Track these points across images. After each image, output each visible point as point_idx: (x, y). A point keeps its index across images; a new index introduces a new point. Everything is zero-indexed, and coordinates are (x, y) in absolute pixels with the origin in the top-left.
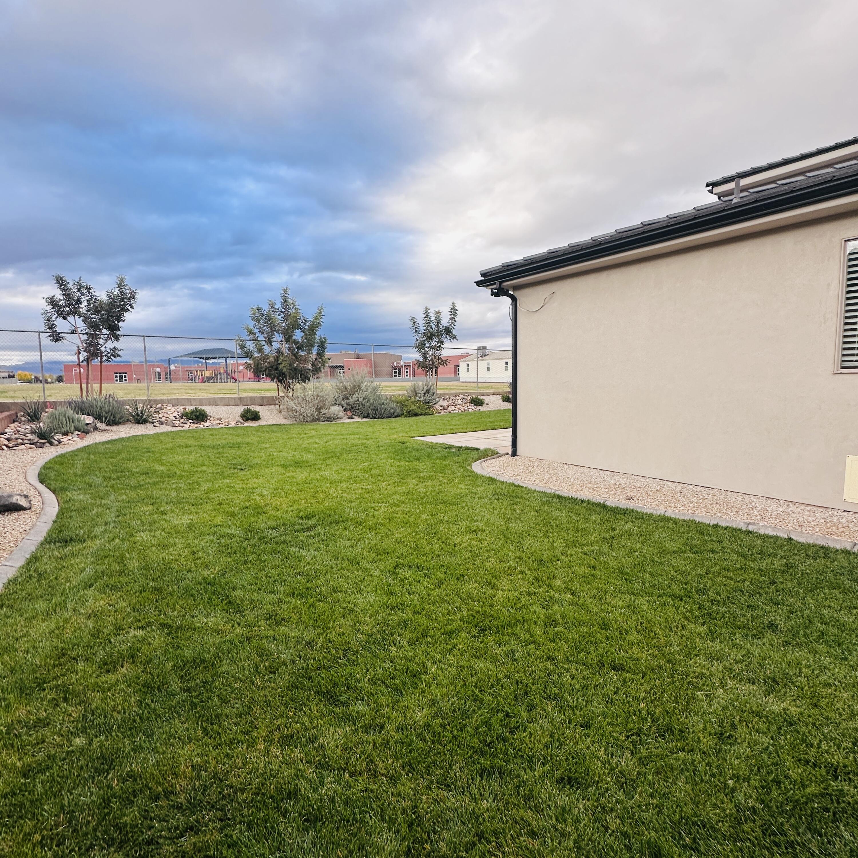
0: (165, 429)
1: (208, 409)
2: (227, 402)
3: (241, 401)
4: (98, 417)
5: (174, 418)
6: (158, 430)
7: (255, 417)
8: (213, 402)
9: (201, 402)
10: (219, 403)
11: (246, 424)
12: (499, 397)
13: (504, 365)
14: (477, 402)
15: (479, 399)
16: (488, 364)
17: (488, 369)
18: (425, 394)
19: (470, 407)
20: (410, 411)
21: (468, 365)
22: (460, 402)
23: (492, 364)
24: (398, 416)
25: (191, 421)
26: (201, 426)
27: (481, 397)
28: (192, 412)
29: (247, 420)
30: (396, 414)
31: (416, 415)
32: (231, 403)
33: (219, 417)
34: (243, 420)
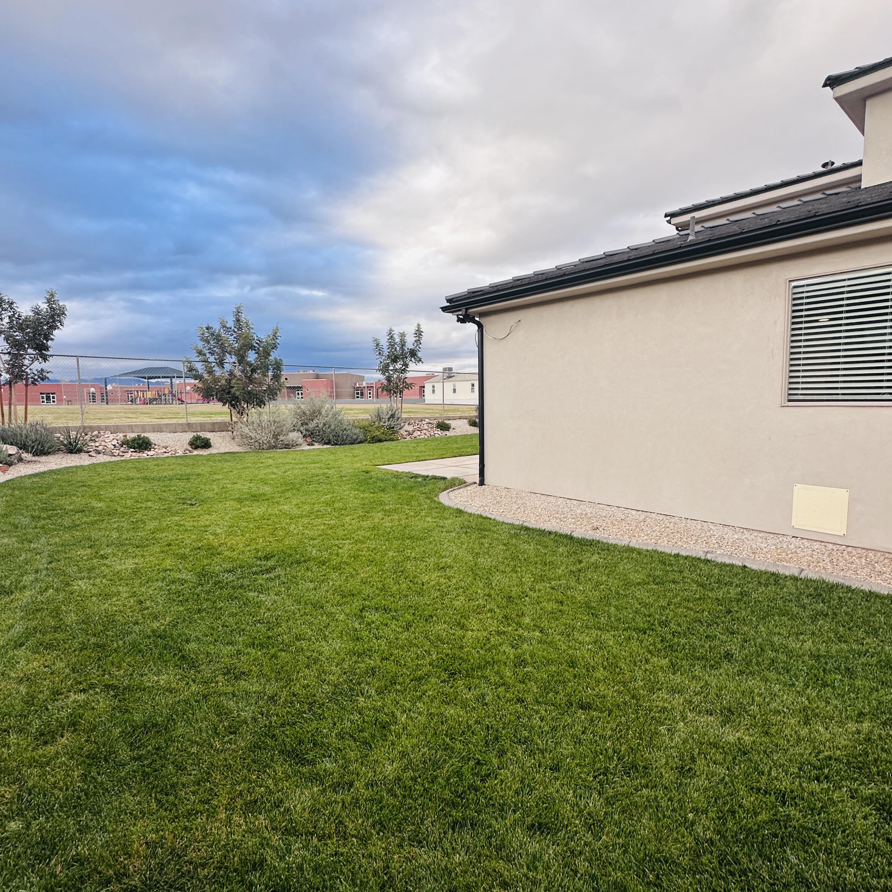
0: (102, 459)
1: (152, 437)
2: (174, 429)
3: (189, 427)
4: (23, 447)
5: (113, 447)
6: (94, 461)
7: (206, 444)
8: (158, 429)
9: (144, 428)
10: (164, 429)
11: (195, 452)
12: (466, 421)
13: (470, 387)
14: (444, 427)
15: (445, 424)
16: (454, 386)
17: (454, 391)
18: (389, 419)
19: (436, 432)
20: (374, 437)
21: (434, 387)
22: (426, 427)
23: (459, 386)
24: (361, 442)
25: (132, 450)
26: (145, 455)
27: (447, 422)
28: (134, 440)
29: (196, 448)
30: (359, 440)
31: (380, 441)
32: (178, 430)
33: (164, 445)
34: (192, 448)
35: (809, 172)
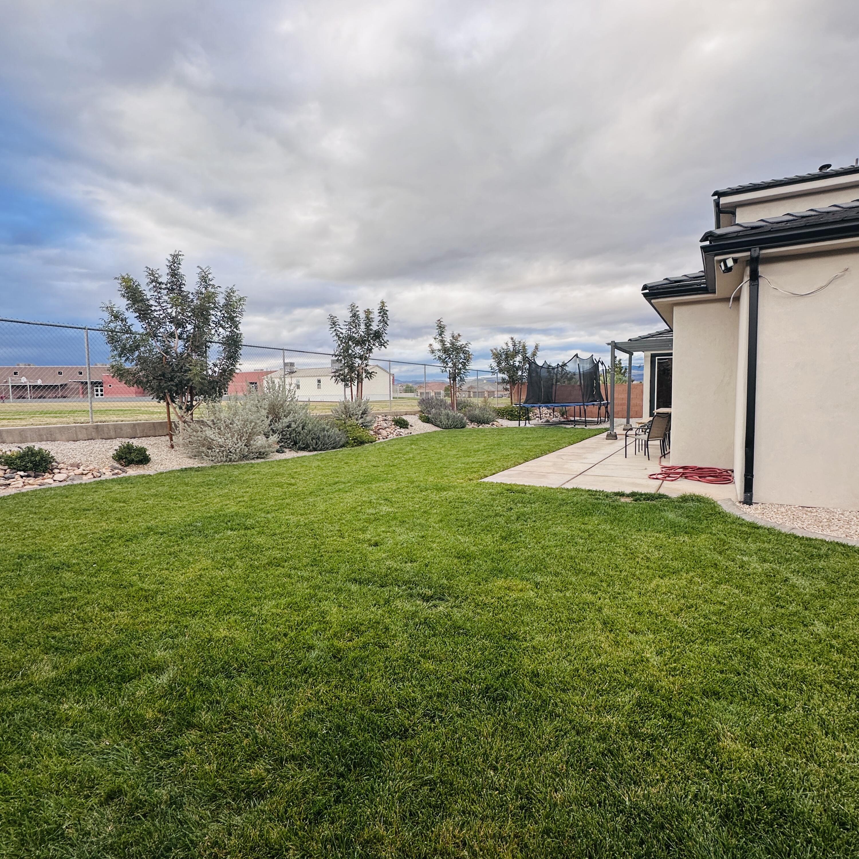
2: (73, 435)
3: (98, 431)
7: (142, 457)
10: (58, 436)
11: (132, 472)
14: (402, 424)
15: (404, 420)
16: (298, 382)
20: (357, 438)
22: (385, 425)
24: (343, 446)
25: (22, 473)
29: (129, 463)
31: (363, 443)
32: (80, 436)
33: (71, 461)
34: (121, 464)
35: (804, 173)
